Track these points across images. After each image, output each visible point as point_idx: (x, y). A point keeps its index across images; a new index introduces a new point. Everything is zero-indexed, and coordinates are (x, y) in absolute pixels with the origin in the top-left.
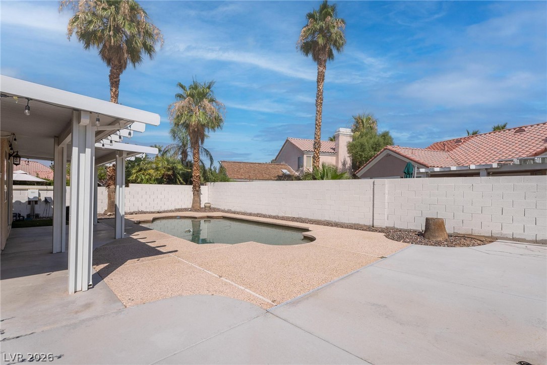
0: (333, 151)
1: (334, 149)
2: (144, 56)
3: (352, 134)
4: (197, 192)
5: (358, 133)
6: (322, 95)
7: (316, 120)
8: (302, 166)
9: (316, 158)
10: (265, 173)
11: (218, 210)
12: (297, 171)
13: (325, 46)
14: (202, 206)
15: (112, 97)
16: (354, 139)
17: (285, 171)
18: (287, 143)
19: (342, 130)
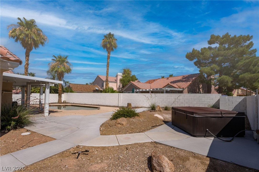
0: (115, 81)
1: (116, 80)
2: (40, 46)
3: (122, 75)
4: (60, 96)
5: (124, 75)
6: (109, 63)
7: (107, 72)
8: (103, 87)
9: (106, 85)
10: (88, 89)
11: (69, 103)
12: (101, 88)
13: (110, 47)
14: (62, 101)
15: (26, 60)
16: (123, 77)
17: (97, 88)
18: (98, 77)
19: (119, 74)
